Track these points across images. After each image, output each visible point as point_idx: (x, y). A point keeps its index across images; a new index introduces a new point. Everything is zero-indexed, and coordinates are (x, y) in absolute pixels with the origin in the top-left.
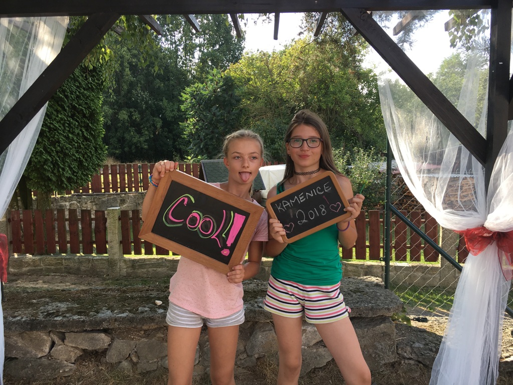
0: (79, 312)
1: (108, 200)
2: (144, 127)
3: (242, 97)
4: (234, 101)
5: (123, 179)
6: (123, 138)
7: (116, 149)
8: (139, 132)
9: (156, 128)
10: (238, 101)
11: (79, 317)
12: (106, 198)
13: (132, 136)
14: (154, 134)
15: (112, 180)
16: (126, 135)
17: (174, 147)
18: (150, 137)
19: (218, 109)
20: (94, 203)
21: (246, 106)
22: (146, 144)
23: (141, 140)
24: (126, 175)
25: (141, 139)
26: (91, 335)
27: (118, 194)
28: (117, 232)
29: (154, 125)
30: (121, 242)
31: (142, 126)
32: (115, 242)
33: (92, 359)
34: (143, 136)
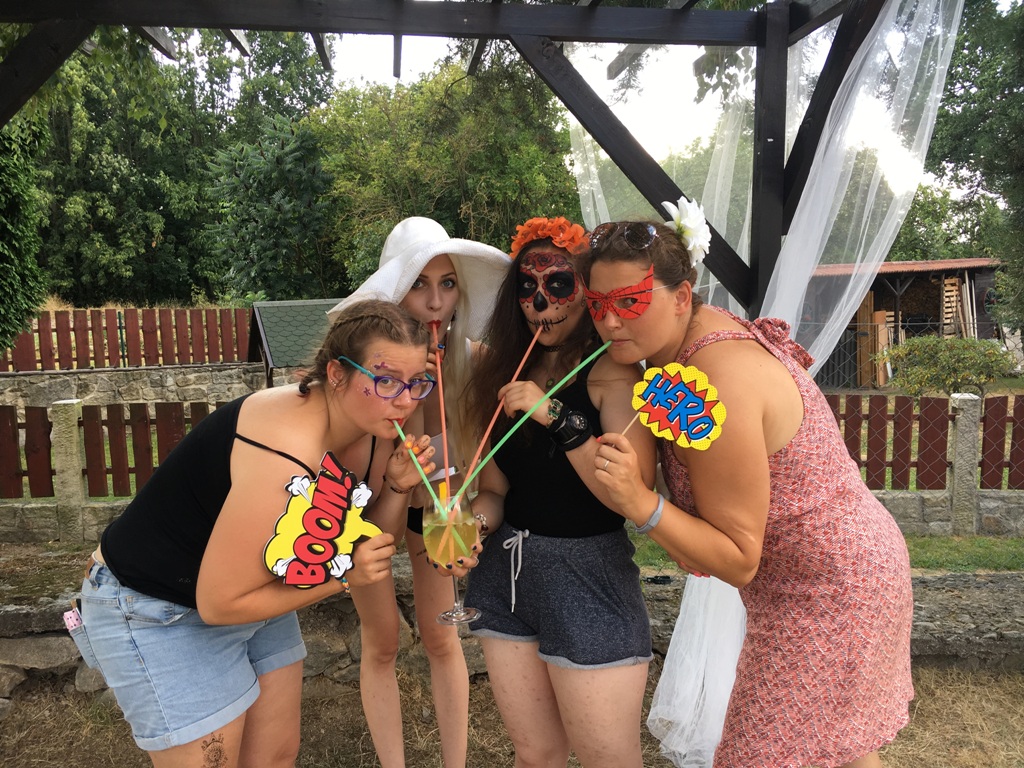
0: (16, 599)
1: (50, 386)
2: (125, 232)
3: (335, 175)
4: (318, 183)
5: (82, 343)
6: (79, 254)
7: (62, 277)
8: (114, 242)
9: (151, 234)
10: (329, 182)
11: (18, 607)
12: (47, 382)
13: (98, 250)
14: (148, 246)
15: (58, 344)
16: (83, 249)
17: (193, 274)
18: (138, 252)
19: (287, 198)
20: (19, 393)
21: (344, 193)
22: (128, 267)
23: (119, 259)
24: (90, 332)
25: (119, 256)
26: (43, 641)
27: (74, 374)
28: (75, 450)
29: (146, 227)
30: (84, 472)
31: (120, 230)
32: (71, 472)
33: (47, 689)
34: (121, 250)
